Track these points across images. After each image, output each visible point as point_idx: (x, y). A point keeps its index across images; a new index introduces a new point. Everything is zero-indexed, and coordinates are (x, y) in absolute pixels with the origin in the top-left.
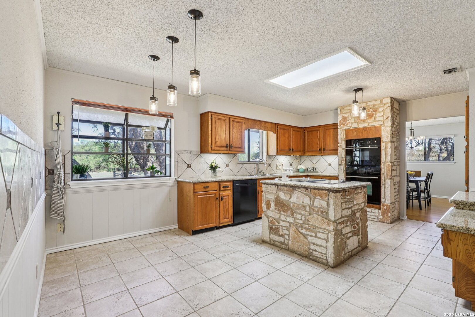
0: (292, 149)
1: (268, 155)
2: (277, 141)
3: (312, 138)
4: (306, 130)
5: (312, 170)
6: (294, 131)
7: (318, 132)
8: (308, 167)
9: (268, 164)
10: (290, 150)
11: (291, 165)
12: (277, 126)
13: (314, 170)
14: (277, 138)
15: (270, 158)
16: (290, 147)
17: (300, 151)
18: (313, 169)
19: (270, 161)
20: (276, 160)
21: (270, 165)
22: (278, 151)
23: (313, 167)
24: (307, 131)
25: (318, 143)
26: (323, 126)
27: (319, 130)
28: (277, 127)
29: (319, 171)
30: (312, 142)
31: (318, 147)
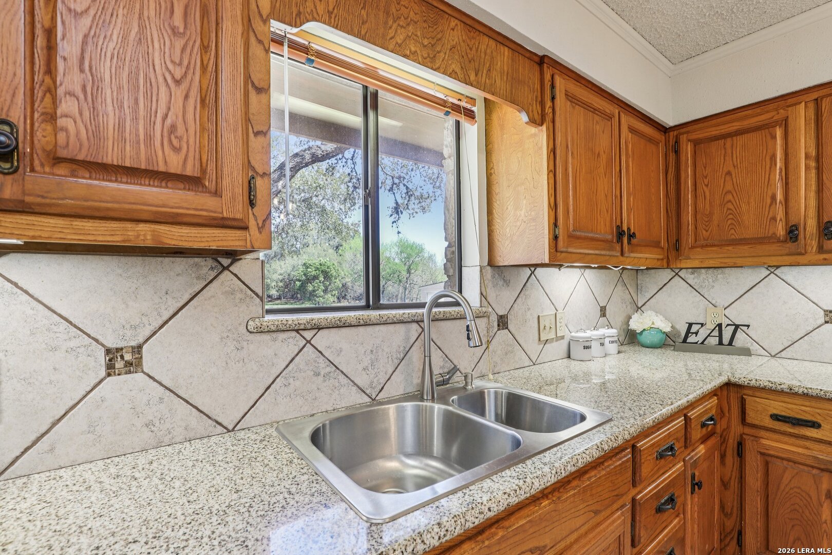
0: (629, 229)
1: (491, 263)
2: (553, 171)
3: (729, 173)
4: (684, 138)
5: (714, 341)
6: (632, 130)
7: (779, 132)
8: (690, 325)
9: (494, 318)
10: (620, 234)
11: (603, 311)
12: (548, 77)
13: (726, 340)
14: (553, 152)
15: (507, 283)
16: (619, 223)
17: (656, 245)
18: (716, 333)
19: (502, 301)
20: (535, 292)
21: (503, 322)
22: (556, 238)
23: (720, 325)
24: (696, 143)
25: (779, 196)
26: (815, 95)
27: (785, 123)
28: (553, 87)
29: (754, 347)
30: (729, 192)
31: (780, 215)
